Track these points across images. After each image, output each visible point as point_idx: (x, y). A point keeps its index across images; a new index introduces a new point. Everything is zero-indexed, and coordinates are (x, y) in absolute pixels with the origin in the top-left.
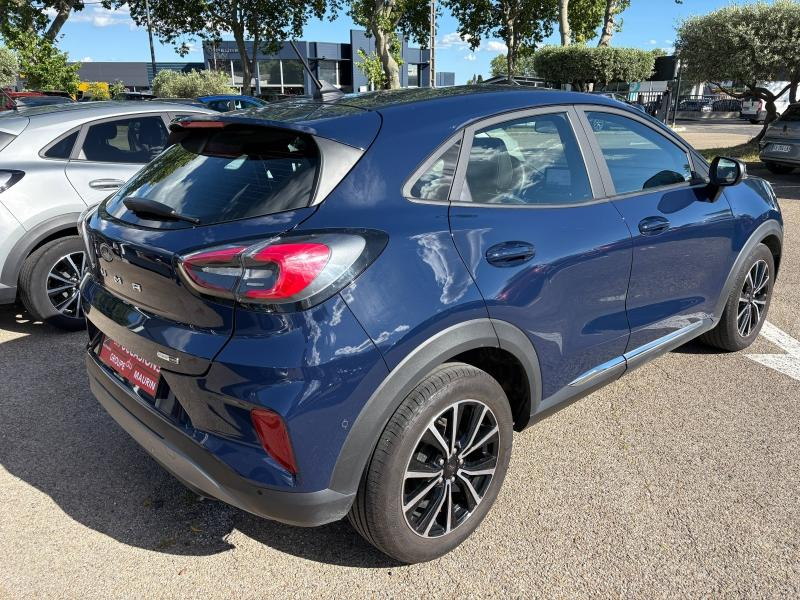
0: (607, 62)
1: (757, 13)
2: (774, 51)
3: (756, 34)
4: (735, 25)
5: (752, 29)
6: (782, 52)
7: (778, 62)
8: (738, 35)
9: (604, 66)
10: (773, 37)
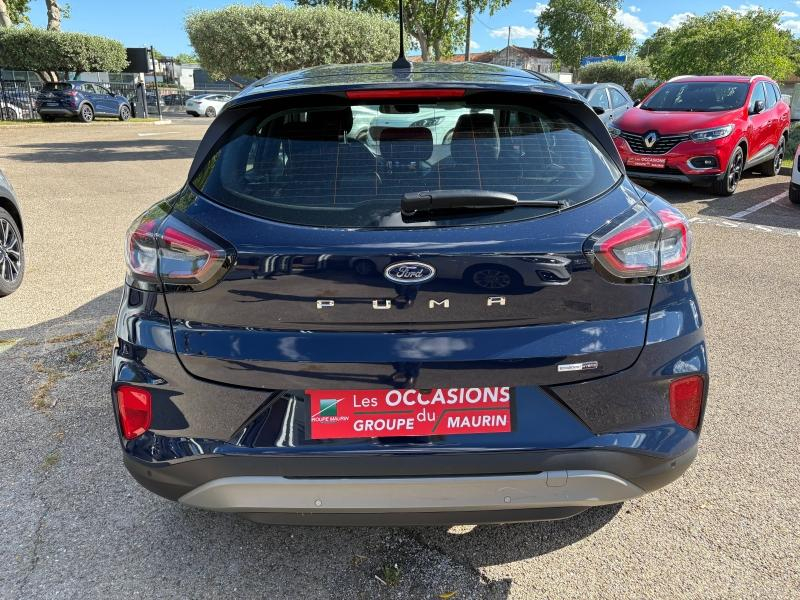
0: (79, 50)
1: (267, 15)
2: (287, 50)
3: (270, 33)
4: (251, 24)
5: (265, 29)
6: (292, 51)
7: (291, 60)
8: (254, 34)
9: (77, 53)
10: (283, 38)
